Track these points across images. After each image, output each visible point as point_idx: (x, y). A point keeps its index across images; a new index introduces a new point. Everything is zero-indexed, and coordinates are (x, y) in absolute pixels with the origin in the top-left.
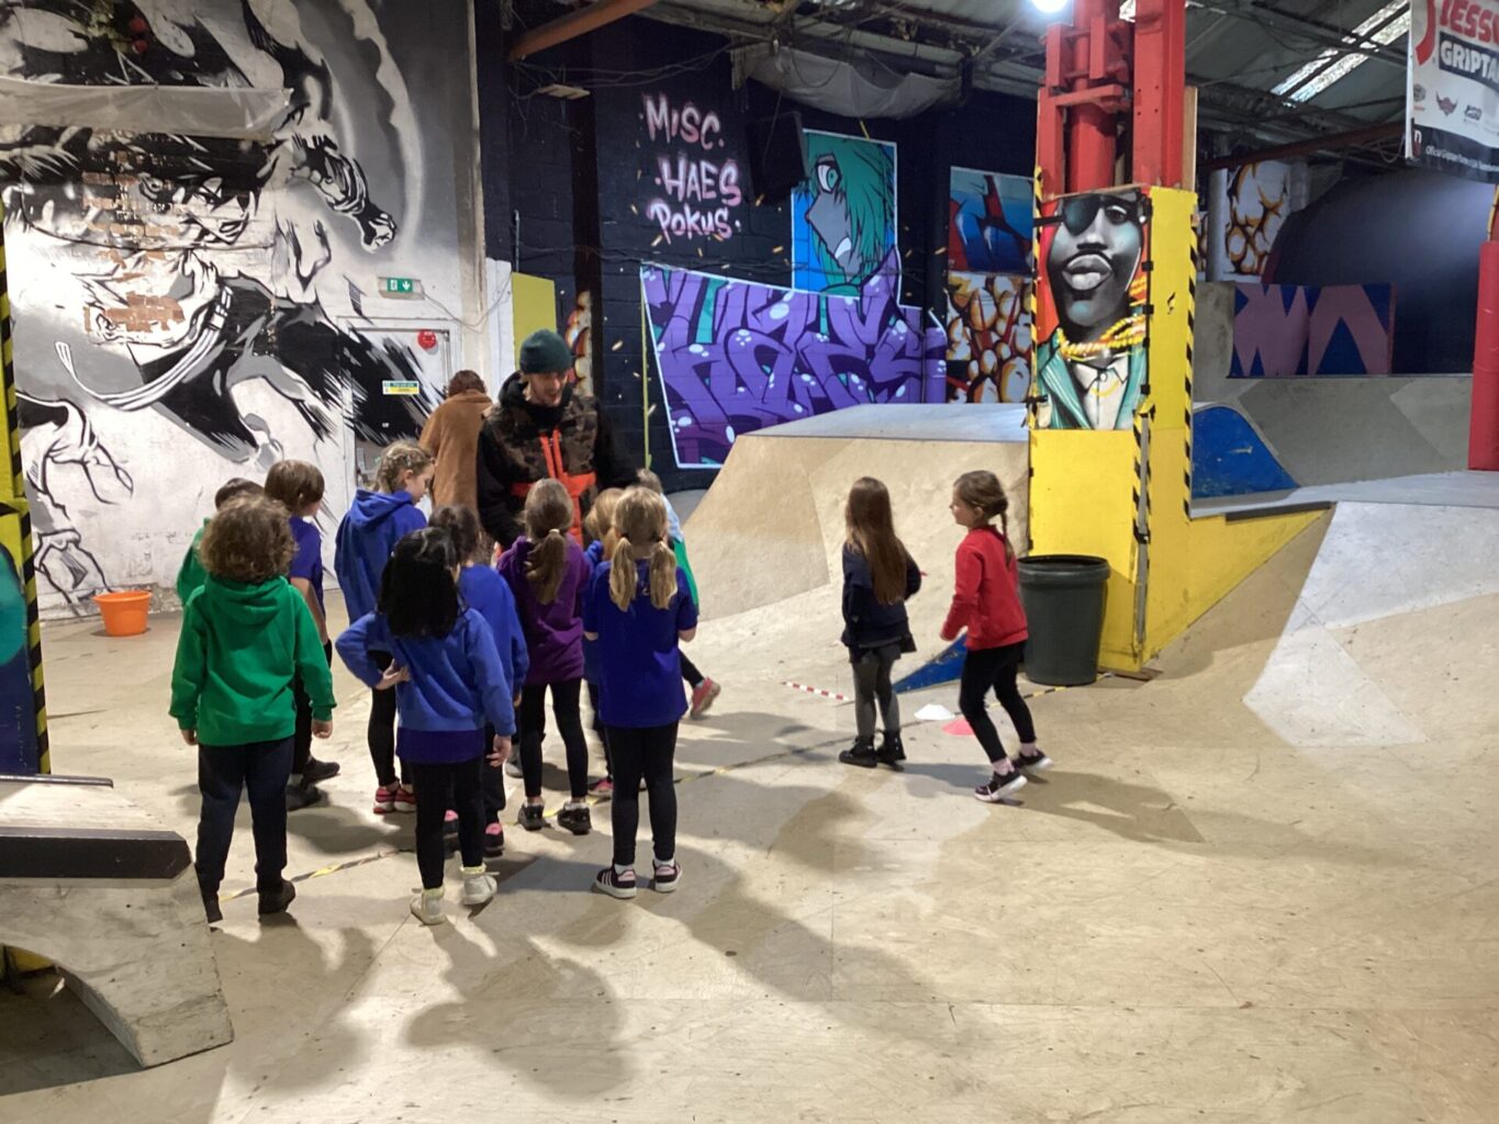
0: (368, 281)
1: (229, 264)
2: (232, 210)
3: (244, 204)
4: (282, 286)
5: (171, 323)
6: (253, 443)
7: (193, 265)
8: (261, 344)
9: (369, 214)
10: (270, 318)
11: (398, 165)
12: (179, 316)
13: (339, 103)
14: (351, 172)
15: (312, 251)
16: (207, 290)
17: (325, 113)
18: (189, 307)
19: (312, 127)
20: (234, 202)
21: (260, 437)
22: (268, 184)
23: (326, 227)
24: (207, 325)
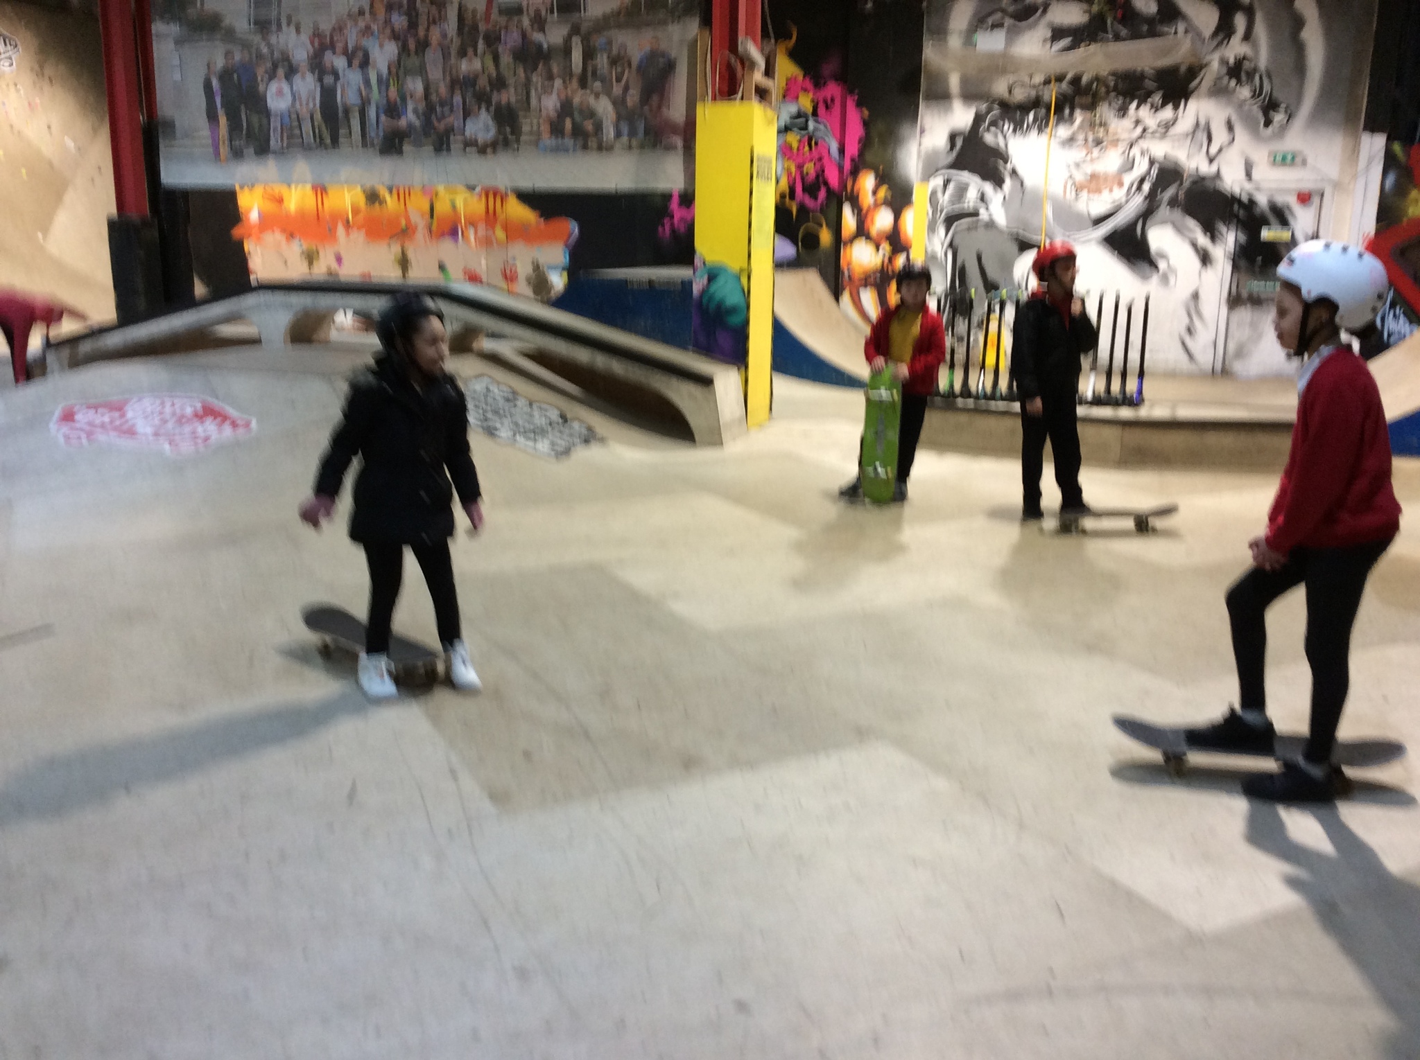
0: (1260, 156)
1: (1160, 149)
2: (1168, 113)
3: (1176, 107)
4: (1194, 163)
5: (1116, 188)
6: (1156, 267)
7: (1136, 151)
8: (1173, 203)
9: (1270, 107)
10: (1181, 184)
11: (1300, 69)
12: (1121, 184)
13: (1260, 29)
14: (1261, 78)
15: (1220, 136)
16: (1141, 167)
17: (1247, 37)
18: (1130, 178)
19: (1236, 48)
20: (1170, 107)
21: (1162, 265)
22: (1196, 93)
23: (1234, 118)
24: (1139, 188)
